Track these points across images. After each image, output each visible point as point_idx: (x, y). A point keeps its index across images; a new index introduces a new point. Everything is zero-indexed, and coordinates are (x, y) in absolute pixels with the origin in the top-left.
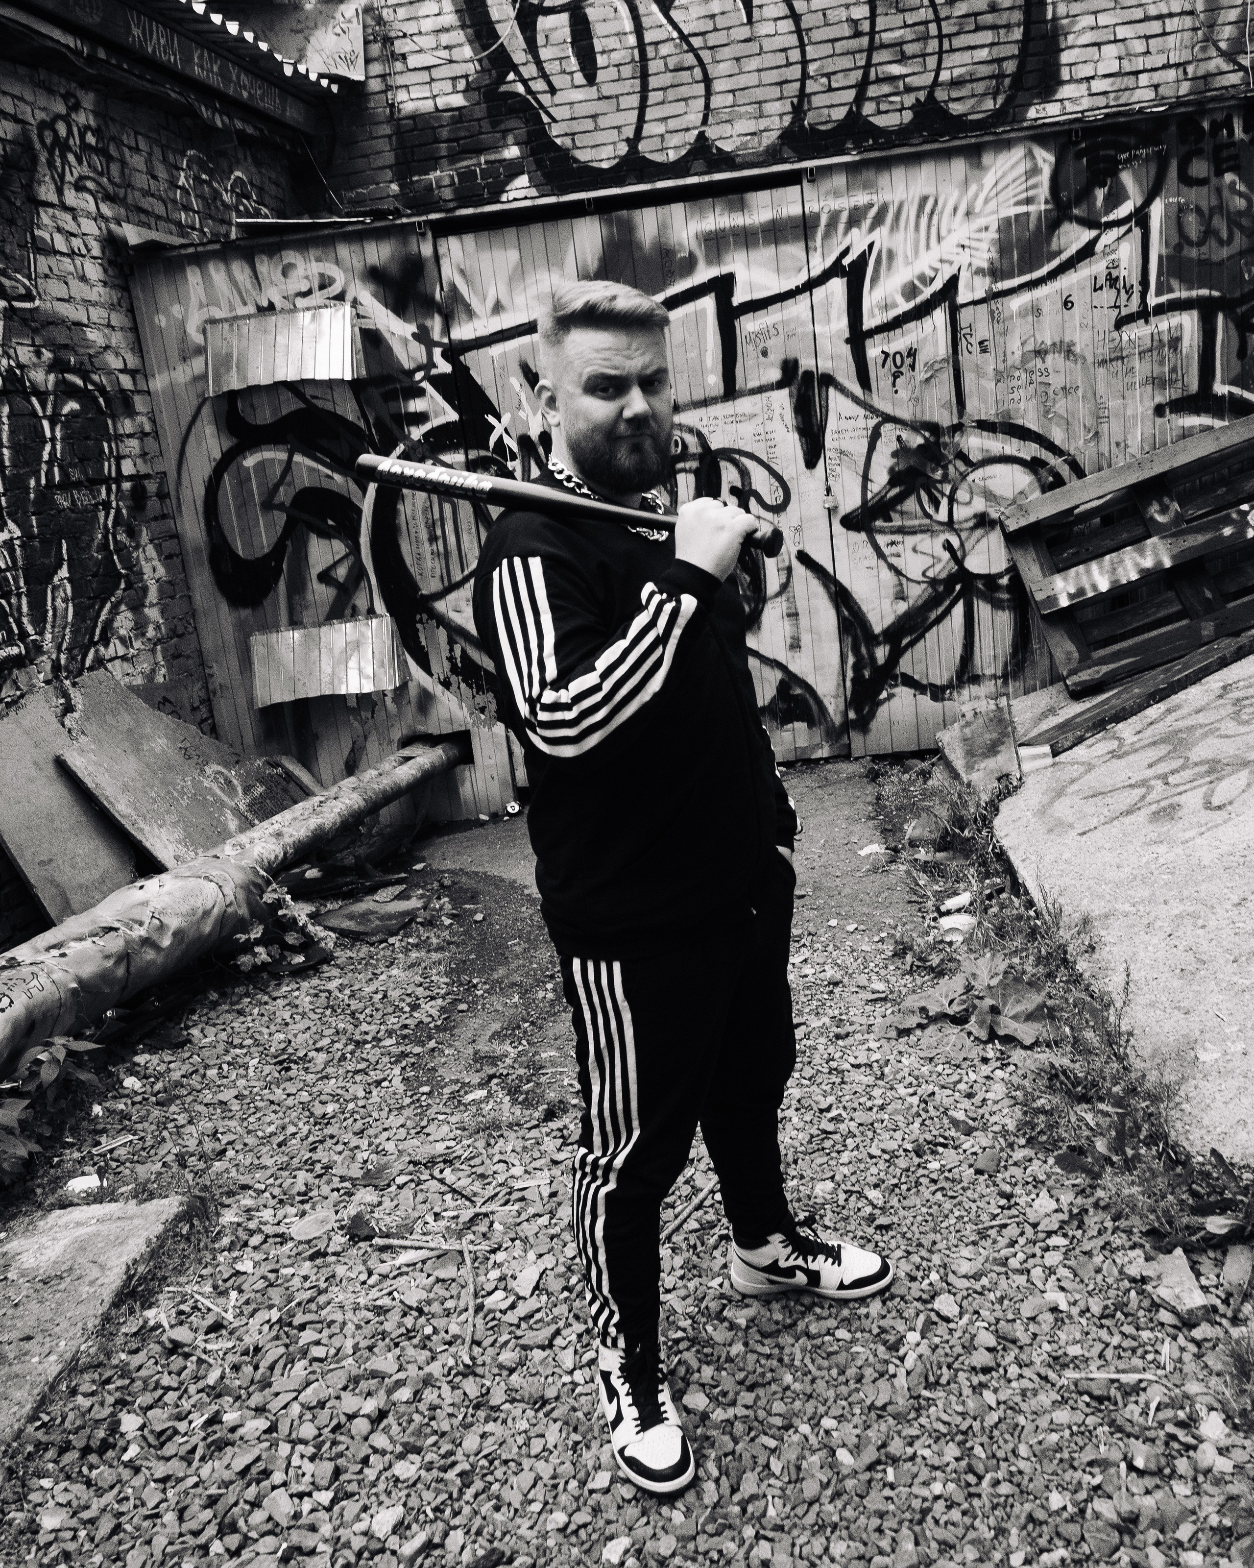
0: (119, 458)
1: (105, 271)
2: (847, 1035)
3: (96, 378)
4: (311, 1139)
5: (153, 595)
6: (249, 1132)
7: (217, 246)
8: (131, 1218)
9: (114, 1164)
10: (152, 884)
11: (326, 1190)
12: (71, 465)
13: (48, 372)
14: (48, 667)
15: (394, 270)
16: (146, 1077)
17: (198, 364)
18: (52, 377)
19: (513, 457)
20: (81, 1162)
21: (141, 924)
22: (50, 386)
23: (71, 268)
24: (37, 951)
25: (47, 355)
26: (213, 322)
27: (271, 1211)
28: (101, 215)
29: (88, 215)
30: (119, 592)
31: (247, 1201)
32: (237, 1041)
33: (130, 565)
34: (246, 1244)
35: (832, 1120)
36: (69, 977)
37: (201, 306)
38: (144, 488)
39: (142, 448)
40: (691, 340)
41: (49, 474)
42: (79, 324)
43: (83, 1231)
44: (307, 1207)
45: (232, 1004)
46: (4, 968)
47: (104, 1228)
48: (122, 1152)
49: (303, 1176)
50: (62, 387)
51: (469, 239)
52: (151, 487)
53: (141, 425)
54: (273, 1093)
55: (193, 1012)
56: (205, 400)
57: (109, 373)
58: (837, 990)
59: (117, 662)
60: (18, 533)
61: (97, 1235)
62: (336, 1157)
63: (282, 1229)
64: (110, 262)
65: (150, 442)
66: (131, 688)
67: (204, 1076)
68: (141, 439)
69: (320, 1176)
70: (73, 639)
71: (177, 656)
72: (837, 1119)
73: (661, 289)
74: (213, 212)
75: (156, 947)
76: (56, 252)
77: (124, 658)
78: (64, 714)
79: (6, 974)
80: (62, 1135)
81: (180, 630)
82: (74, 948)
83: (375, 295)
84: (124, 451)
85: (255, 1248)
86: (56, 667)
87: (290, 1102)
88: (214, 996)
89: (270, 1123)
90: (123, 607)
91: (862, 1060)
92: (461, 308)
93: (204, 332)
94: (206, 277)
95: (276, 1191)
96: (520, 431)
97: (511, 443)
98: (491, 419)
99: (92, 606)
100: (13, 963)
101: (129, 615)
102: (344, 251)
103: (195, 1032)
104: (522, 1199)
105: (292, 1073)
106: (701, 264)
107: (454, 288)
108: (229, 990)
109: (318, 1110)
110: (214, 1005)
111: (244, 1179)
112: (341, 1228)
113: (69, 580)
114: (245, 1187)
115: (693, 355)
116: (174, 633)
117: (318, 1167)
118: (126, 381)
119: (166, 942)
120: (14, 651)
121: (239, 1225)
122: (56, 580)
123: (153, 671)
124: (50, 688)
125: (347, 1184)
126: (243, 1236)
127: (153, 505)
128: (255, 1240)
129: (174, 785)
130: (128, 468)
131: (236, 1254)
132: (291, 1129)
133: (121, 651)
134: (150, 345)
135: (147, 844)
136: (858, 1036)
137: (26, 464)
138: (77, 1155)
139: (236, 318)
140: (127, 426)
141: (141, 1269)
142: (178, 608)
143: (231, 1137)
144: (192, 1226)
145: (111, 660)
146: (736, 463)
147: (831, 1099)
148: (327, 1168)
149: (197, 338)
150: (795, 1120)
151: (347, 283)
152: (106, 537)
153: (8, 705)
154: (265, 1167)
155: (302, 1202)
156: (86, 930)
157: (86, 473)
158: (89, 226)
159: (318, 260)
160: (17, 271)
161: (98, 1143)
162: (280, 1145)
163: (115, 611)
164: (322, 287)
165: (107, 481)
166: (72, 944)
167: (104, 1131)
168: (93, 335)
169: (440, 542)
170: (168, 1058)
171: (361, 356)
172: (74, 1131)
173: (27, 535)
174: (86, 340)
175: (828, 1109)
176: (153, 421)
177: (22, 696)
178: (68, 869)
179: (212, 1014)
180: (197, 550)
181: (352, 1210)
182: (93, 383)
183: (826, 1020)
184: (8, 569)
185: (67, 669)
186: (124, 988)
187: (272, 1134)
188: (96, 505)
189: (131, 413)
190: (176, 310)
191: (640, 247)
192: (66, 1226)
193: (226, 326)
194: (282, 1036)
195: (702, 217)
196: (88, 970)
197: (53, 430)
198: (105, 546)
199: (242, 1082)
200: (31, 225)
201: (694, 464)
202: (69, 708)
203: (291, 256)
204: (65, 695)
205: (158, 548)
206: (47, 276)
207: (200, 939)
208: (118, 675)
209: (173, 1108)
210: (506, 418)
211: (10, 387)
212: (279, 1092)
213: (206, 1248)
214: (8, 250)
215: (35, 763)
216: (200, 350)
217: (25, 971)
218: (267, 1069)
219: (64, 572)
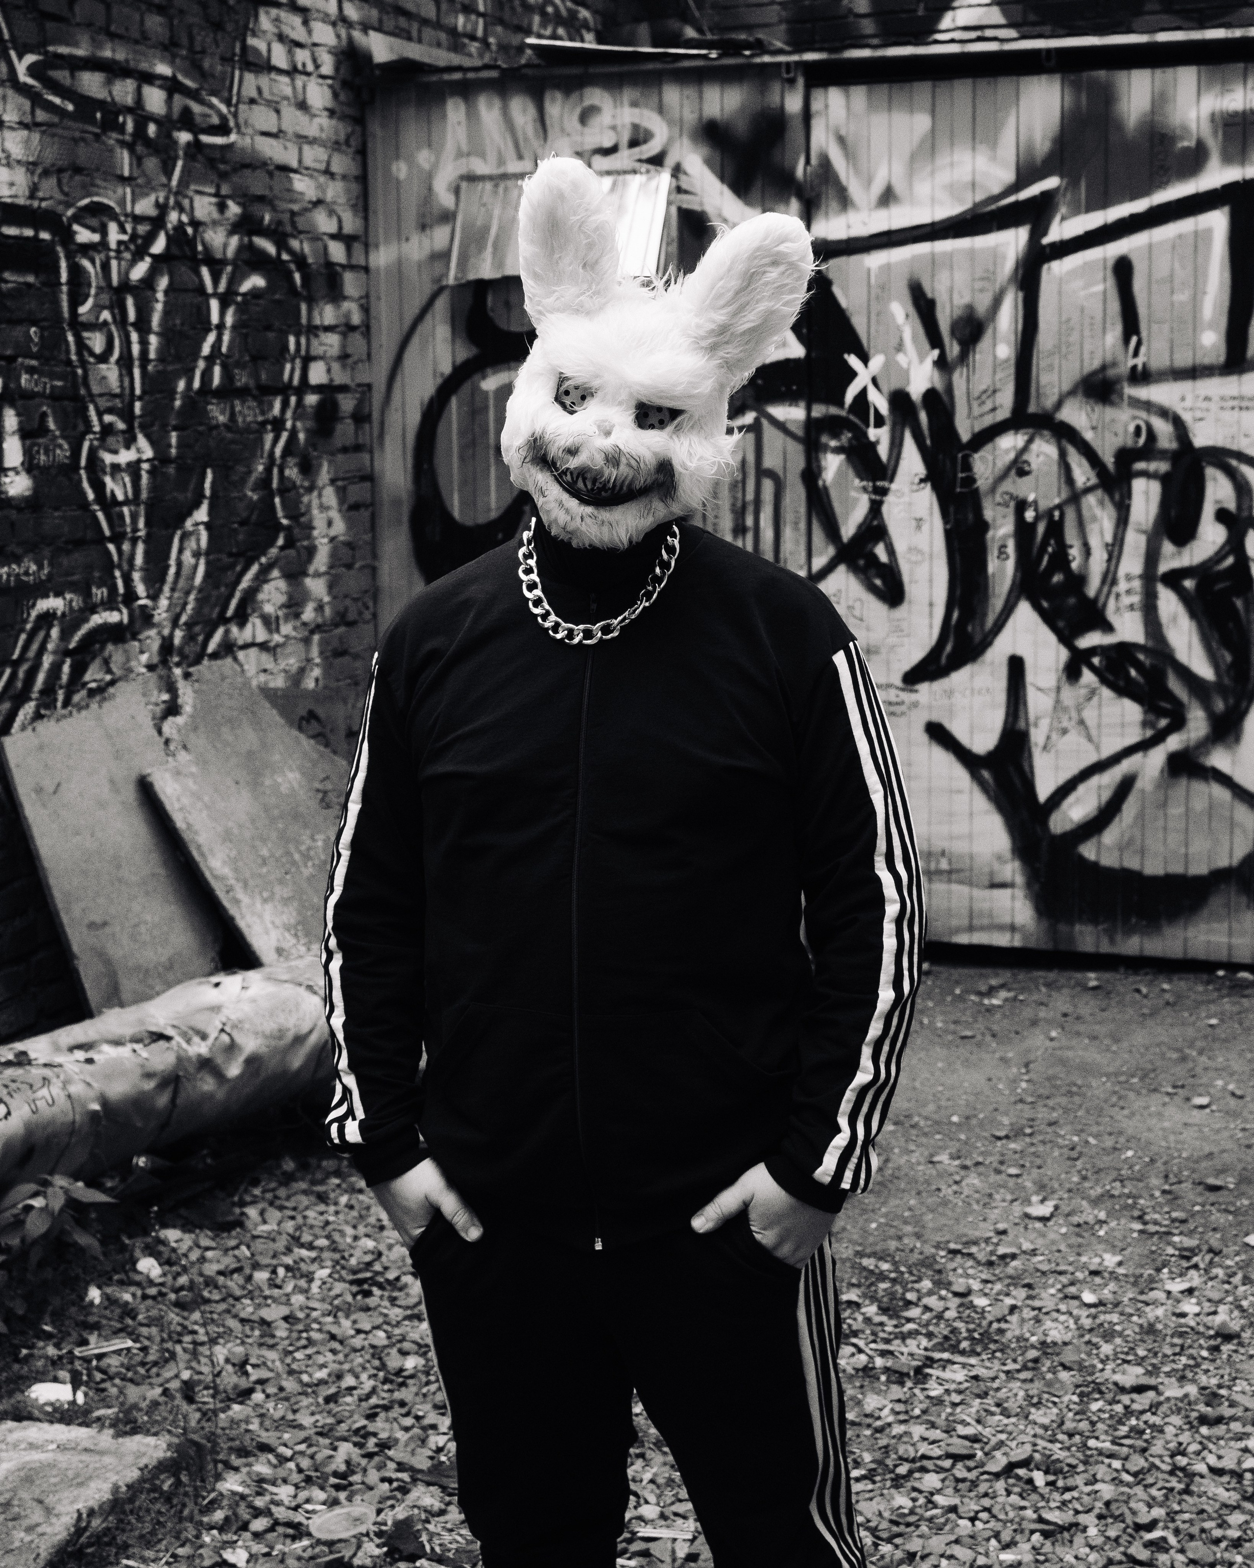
0: (308, 360)
1: (335, 95)
2: (1219, 1420)
3: (295, 244)
4: (374, 1401)
5: (321, 561)
6: (291, 1372)
7: (494, 74)
8: (102, 1453)
9: (98, 1376)
10: (232, 983)
11: (373, 1476)
12: (239, 364)
13: (231, 233)
14: (155, 645)
15: (742, 128)
16: (169, 1263)
17: (440, 236)
18: (234, 241)
19: (880, 422)
20: (56, 1363)
21: (204, 1037)
22: (230, 253)
23: (288, 91)
24: (57, 1049)
25: (234, 209)
26: (471, 178)
27: (290, 1490)
28: (343, 19)
29: (325, 18)
30: (274, 551)
31: (262, 1468)
32: (306, 1238)
33: (297, 514)
34: (245, 1527)
35: (1149, 1544)
36: (92, 1094)
37: (460, 154)
38: (335, 405)
39: (343, 346)
40: (1182, 274)
41: (207, 375)
42: (285, 169)
43: (36, 1456)
44: (342, 1496)
45: (314, 1183)
46: (9, 1064)
47: (63, 1459)
48: (114, 1362)
49: (345, 1449)
50: (246, 255)
51: (859, 93)
52: (347, 403)
53: (348, 315)
54: (337, 1323)
55: (255, 1183)
56: (441, 290)
57: (316, 238)
58: (1226, 1348)
59: (253, 652)
60: (149, 453)
61: (52, 1465)
62: (400, 1435)
63: (299, 1517)
64: (345, 84)
65: (357, 342)
66: (267, 693)
67: (249, 1278)
68: (344, 335)
69: (369, 1456)
70: (198, 611)
71: (340, 653)
72: (1160, 1545)
73: (1146, 192)
74: (507, 15)
75: (219, 1074)
76: (271, 68)
77: (264, 647)
78: (164, 717)
79: (10, 1072)
80: (39, 1320)
81: (352, 616)
82: (107, 1053)
83: (708, 162)
84: (317, 349)
85: (257, 1535)
86: (167, 647)
87: (358, 1342)
88: (289, 1165)
89: (323, 1366)
90: (275, 573)
91: (1228, 1463)
92: (832, 192)
93: (457, 191)
94: (472, 115)
95: (305, 1463)
96: (895, 384)
97: (879, 401)
98: (853, 361)
99: (232, 566)
100: (22, 1060)
101: (282, 584)
102: (672, 95)
103: (252, 1212)
104: (646, 1554)
105: (372, 1301)
106: (1214, 161)
107: (826, 163)
108: (313, 1161)
109: (394, 1361)
110: (288, 1179)
111: (266, 1437)
112: (379, 1534)
113: (208, 526)
114: (265, 1448)
115: (1182, 297)
116: (342, 619)
117: (372, 1442)
118: (337, 252)
119: (234, 1070)
120: (113, 617)
121: (243, 1497)
122: (189, 524)
123: (302, 671)
124: (152, 677)
125: (405, 1476)
126: (244, 1513)
127: (345, 431)
128: (259, 1524)
129: (298, 843)
130: (317, 374)
131: (230, 1537)
132: (349, 1381)
133: (261, 635)
134: (378, 202)
135: (241, 923)
136: (1236, 1426)
137: (178, 358)
138: (51, 1351)
139: (505, 177)
140: (328, 314)
141: (96, 1523)
142: (354, 582)
143: (264, 1374)
144: (178, 1483)
145: (246, 646)
146: (1232, 474)
147: (1158, 1512)
148: (384, 1446)
149: (446, 199)
150: (1092, 1531)
151: (670, 141)
152: (268, 470)
153: (92, 693)
154: (301, 1427)
155: (338, 1488)
156: (128, 1031)
157: (256, 375)
158: (324, 34)
159: (634, 104)
160: (214, 93)
161: (84, 1342)
162: (328, 1400)
163: (262, 578)
164: (634, 143)
165: (285, 390)
166: (106, 1048)
167: (95, 1327)
168: (302, 185)
169: (750, 537)
170: (205, 1242)
171: (674, 248)
172: (57, 1318)
173: (161, 458)
174: (290, 190)
175: (1151, 1526)
176: (366, 310)
177: (112, 683)
178: (125, 940)
179: (282, 1192)
180: (396, 502)
181: (401, 1513)
182: (290, 251)
183: (1192, 1390)
184: (126, 502)
185: (181, 652)
186: (164, 1126)
187: (322, 1382)
188: (263, 424)
189: (336, 294)
190: (424, 158)
191: (1119, 126)
192: (15, 1446)
193: (489, 186)
194: (370, 1244)
195: (1225, 90)
196: (118, 1089)
197: (222, 314)
198: (265, 482)
199: (298, 1299)
200: (245, 30)
201: (1162, 467)
202: (172, 709)
203: (596, 96)
204: (171, 688)
205: (342, 493)
206: (252, 101)
207: (284, 1077)
208: (251, 668)
209: (196, 1316)
210: (877, 362)
211: (175, 251)
212: (346, 1323)
213: (191, 1519)
214: (206, 64)
215: (112, 782)
216: (448, 217)
217: (36, 1073)
218: (339, 1287)
219: (202, 514)
